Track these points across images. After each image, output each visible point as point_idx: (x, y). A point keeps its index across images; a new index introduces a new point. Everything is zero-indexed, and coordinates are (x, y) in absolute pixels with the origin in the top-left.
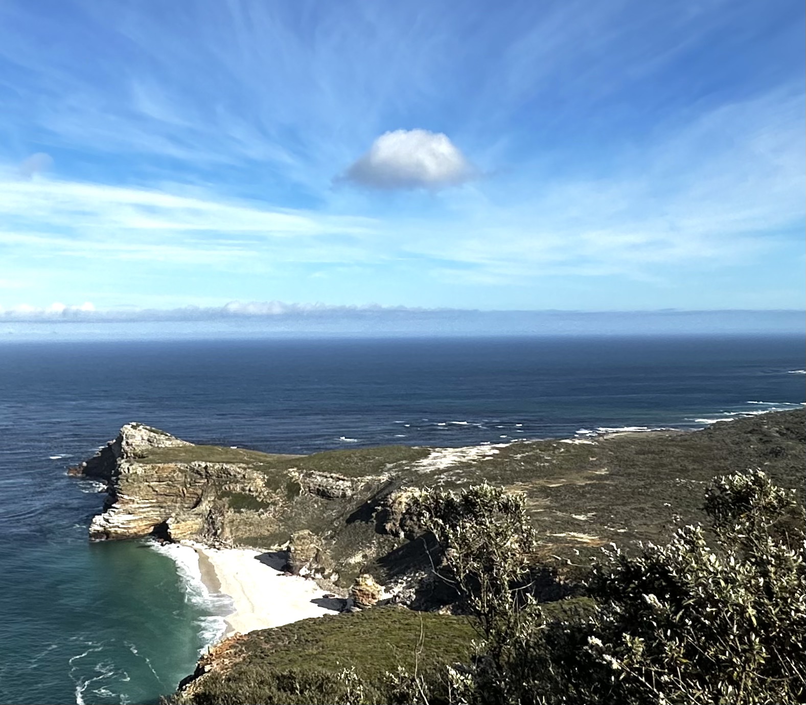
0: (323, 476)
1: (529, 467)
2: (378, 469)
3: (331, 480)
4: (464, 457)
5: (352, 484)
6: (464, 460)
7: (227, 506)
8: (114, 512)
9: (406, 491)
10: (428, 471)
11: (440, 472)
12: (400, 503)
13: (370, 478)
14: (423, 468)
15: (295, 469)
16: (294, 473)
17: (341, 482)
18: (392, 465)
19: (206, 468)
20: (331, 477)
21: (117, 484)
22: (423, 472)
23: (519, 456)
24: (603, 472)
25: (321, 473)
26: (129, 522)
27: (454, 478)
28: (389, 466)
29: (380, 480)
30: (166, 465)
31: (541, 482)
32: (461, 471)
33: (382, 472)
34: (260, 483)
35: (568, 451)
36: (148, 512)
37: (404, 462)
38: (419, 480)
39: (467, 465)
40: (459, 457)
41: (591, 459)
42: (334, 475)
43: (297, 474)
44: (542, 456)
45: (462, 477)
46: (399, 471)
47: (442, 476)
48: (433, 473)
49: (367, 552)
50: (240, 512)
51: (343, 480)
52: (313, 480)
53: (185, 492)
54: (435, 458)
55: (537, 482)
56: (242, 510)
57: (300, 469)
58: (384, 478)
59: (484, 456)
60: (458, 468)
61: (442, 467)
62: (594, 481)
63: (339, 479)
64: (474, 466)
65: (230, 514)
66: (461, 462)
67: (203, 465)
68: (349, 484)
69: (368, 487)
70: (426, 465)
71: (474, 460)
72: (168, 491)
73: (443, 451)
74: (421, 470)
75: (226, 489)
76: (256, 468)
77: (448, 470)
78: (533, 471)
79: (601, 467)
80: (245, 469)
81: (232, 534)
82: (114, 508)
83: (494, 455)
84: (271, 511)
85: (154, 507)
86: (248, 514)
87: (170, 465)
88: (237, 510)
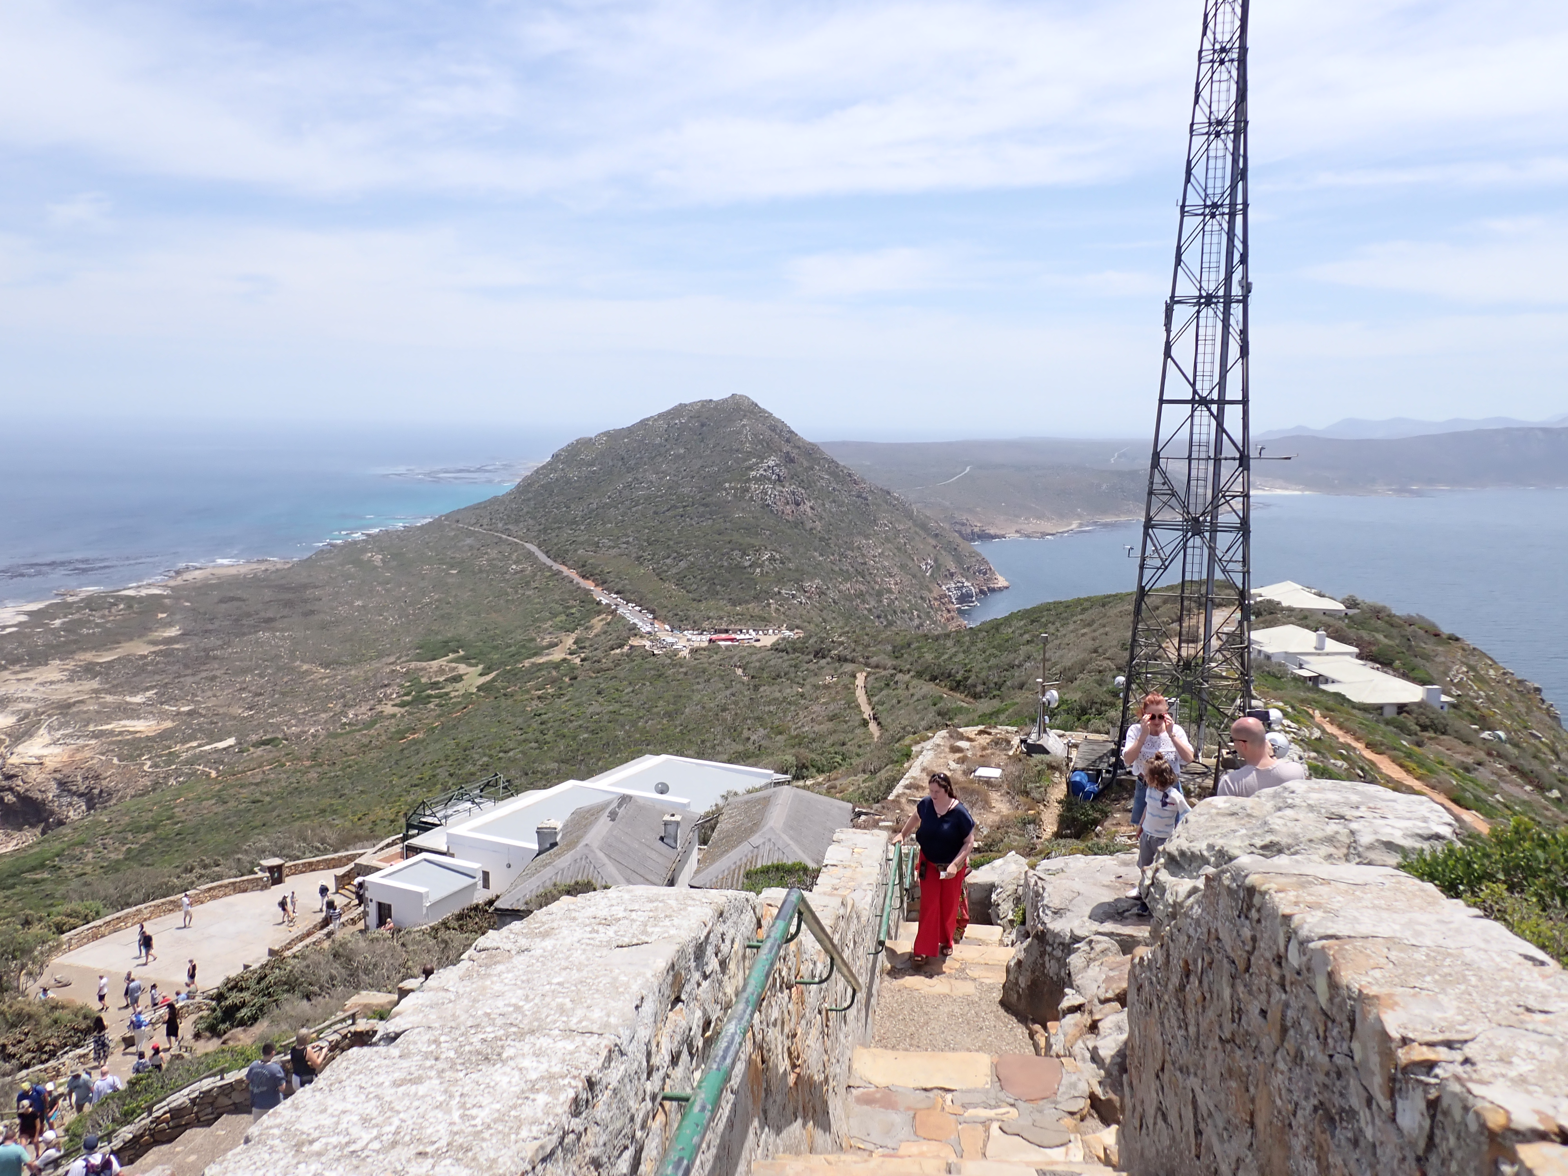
1: (72, 637)
23: (57, 622)
24: (173, 632)
31: (89, 656)
35: (130, 607)
41: (160, 616)
44: (91, 618)
55: (82, 658)
59: (4, 627)
62: (161, 647)
78: (75, 642)
79: (171, 626)
83: (20, 624)
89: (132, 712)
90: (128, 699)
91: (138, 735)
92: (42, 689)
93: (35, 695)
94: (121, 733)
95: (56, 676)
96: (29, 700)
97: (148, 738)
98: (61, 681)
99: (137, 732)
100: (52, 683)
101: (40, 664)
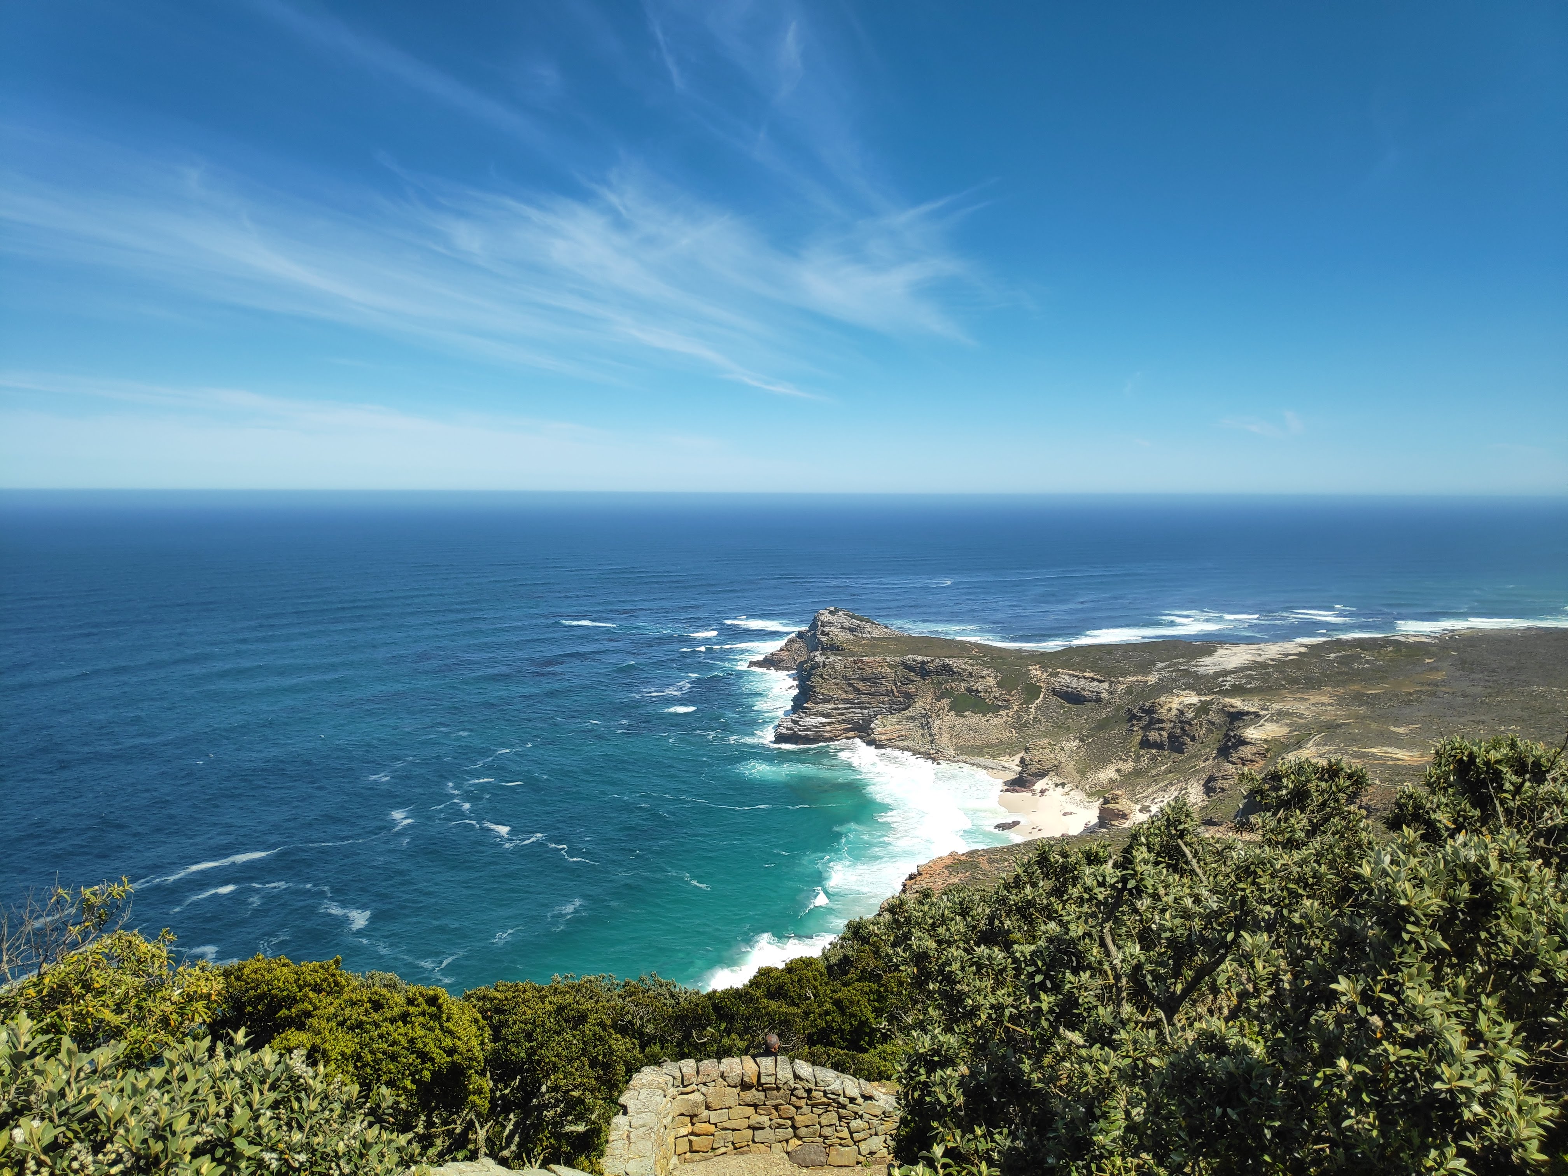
0: (1074, 676)
2: (1145, 668)
3: (1083, 681)
4: (1260, 655)
5: (1110, 686)
6: (1260, 659)
7: (946, 709)
8: (805, 713)
9: (1178, 696)
10: (1211, 672)
11: (1226, 673)
12: (1170, 710)
13: (1135, 678)
14: (1204, 668)
15: (1037, 667)
16: (1035, 671)
17: (1096, 684)
18: (1164, 664)
19: (923, 663)
20: (1085, 678)
21: (809, 680)
22: (1205, 673)
24: (1440, 676)
25: (1071, 672)
26: (824, 724)
27: (1244, 681)
28: (1160, 665)
29: (1147, 682)
30: (871, 659)
31: (1361, 687)
32: (1254, 673)
33: (1149, 673)
34: (991, 682)
36: (848, 714)
37: (1181, 660)
38: (1197, 683)
39: (1264, 665)
40: (1253, 655)
41: (1427, 661)
42: (1087, 674)
43: (1039, 673)
45: (1254, 679)
46: (1172, 671)
47: (1229, 678)
48: (1218, 674)
49: (1122, 766)
50: (964, 717)
51: (1100, 681)
52: (1060, 680)
53: (895, 690)
54: (1222, 656)
55: (1356, 687)
56: (967, 713)
57: (1044, 667)
58: (1153, 679)
59: (1287, 655)
60: (1250, 669)
61: (1230, 666)
63: (1093, 680)
64: (1273, 666)
65: (952, 717)
66: (1255, 662)
67: (919, 658)
68: (1106, 685)
69: (1129, 691)
70: (1208, 665)
71: (1272, 660)
72: (873, 690)
73: (1234, 648)
74: (1201, 670)
75: (947, 689)
76: (985, 665)
77: (1237, 670)
78: (1347, 673)
79: (1437, 670)
80: (972, 665)
81: (953, 742)
82: (806, 708)
83: (1300, 654)
84: (1002, 716)
85: (855, 708)
86: (974, 719)
87: (876, 658)
88: (960, 714)
89: (1396, 741)
90: (1392, 728)
91: (1399, 763)
92: (1314, 708)
93: (1307, 713)
94: (1381, 758)
95: (1325, 699)
96: (1301, 716)
97: (1411, 767)
98: (1331, 705)
99: (1400, 760)
100: (1323, 704)
101: (1314, 688)
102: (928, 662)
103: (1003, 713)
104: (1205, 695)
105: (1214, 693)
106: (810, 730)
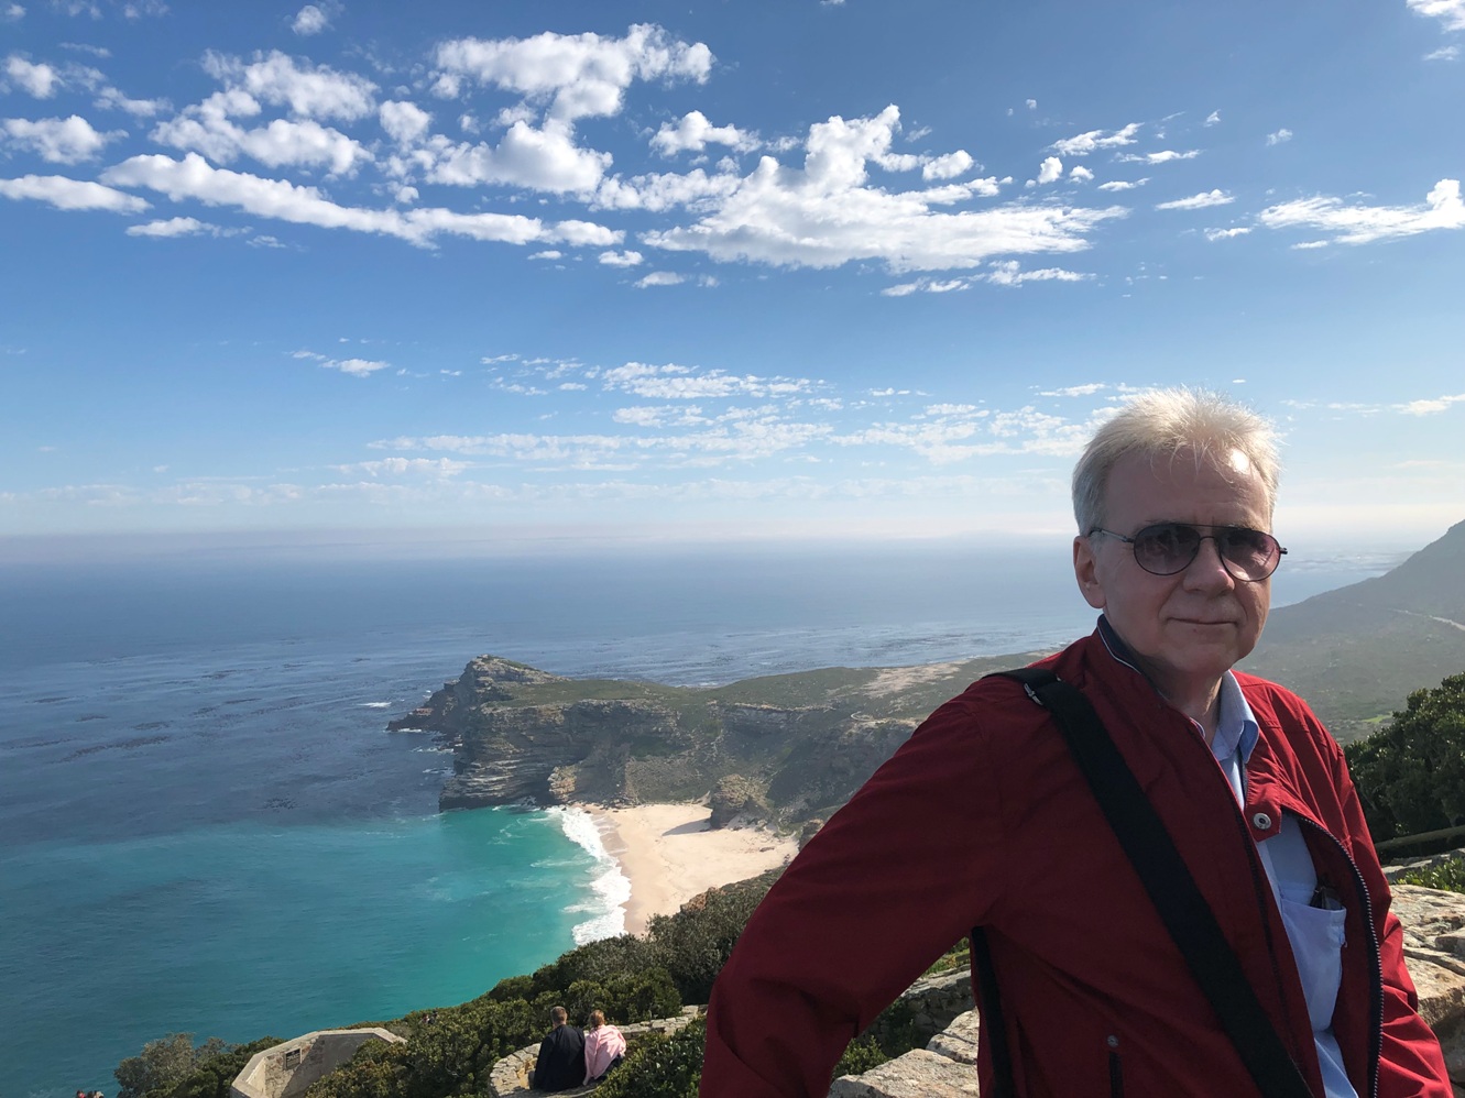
0: (752, 709)
2: (819, 695)
3: (761, 712)
4: (920, 677)
5: (788, 717)
6: (920, 681)
7: (627, 754)
8: (473, 773)
9: (856, 721)
10: (881, 695)
11: (895, 695)
12: (850, 735)
13: (810, 707)
14: (874, 692)
15: (716, 702)
16: (714, 707)
17: (774, 714)
18: (834, 691)
19: (599, 707)
20: (762, 709)
21: (474, 736)
22: (876, 697)
25: (749, 705)
26: (494, 783)
27: (912, 702)
28: (830, 692)
29: (822, 710)
30: (542, 707)
32: (920, 694)
33: (824, 700)
34: (670, 721)
36: (521, 768)
37: (850, 686)
38: (872, 707)
39: (924, 687)
40: (914, 677)
42: (765, 706)
43: (717, 708)
45: (921, 700)
46: (845, 697)
47: (899, 701)
48: (888, 698)
49: (811, 797)
50: (646, 761)
51: (779, 712)
52: (739, 714)
53: (571, 739)
54: (886, 679)
56: (648, 757)
57: (722, 702)
58: (828, 706)
59: (944, 675)
60: (914, 690)
61: (898, 689)
63: (772, 711)
64: (935, 686)
65: (633, 762)
66: (918, 684)
67: (595, 702)
68: (784, 716)
69: (807, 720)
70: (878, 687)
71: (933, 681)
72: (546, 740)
73: (894, 672)
74: (873, 695)
75: (625, 732)
76: (664, 704)
77: (904, 692)
80: (650, 705)
81: (635, 788)
84: (685, 757)
85: (528, 762)
86: (655, 762)
87: (550, 706)
88: (640, 758)
102: (605, 706)
103: (685, 753)
104: (881, 718)
105: (889, 716)
106: (480, 791)
